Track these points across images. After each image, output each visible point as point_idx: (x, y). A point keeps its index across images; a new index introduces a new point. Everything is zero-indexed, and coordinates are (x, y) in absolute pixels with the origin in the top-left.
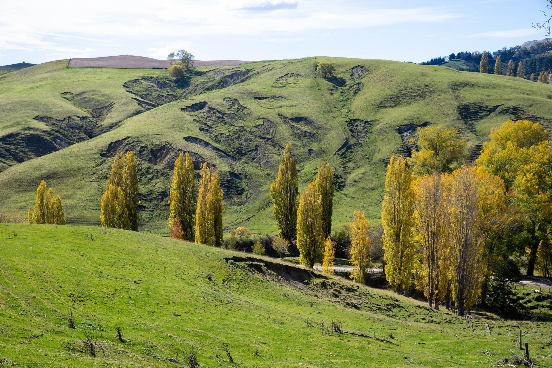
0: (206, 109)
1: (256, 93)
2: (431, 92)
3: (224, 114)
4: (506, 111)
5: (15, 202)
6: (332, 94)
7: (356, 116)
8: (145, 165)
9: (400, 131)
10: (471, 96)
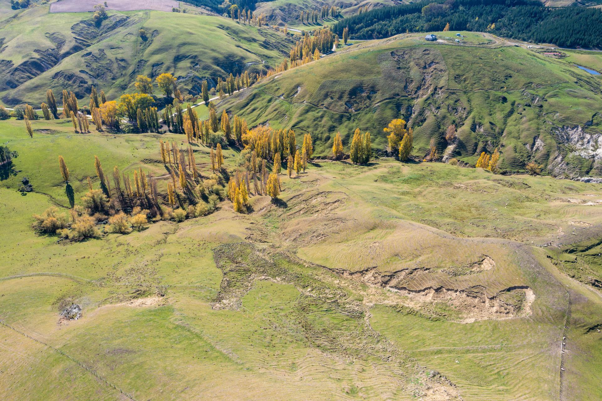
0: (91, 55)
1: (112, 46)
2: (170, 48)
3: (97, 58)
4: (192, 58)
5: (27, 96)
6: (140, 46)
7: (143, 58)
8: (66, 82)
9: (153, 66)
10: (183, 50)
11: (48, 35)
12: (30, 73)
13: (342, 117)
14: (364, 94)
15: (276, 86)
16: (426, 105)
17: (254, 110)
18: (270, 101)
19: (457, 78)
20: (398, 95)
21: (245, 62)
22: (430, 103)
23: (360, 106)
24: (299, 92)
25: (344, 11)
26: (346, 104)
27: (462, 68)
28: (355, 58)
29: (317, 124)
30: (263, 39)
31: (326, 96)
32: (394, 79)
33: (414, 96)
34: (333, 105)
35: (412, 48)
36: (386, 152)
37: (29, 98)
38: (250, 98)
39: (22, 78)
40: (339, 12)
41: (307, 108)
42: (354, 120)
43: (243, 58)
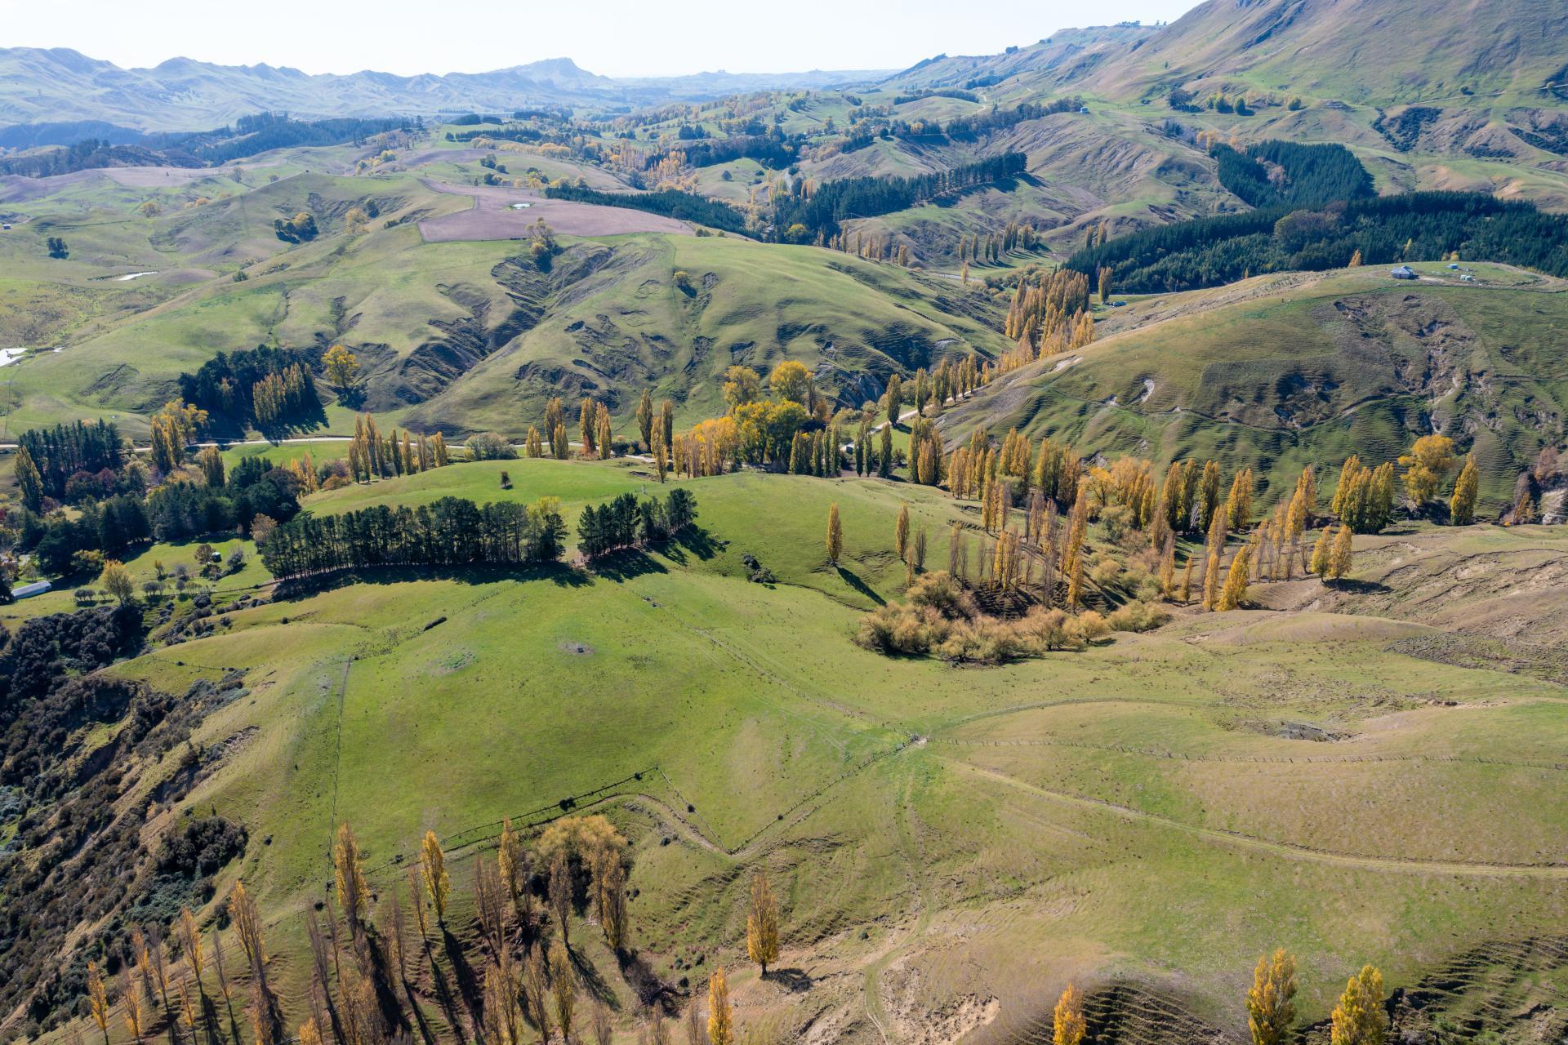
0: (585, 329)
1: (622, 308)
2: (761, 311)
3: (598, 334)
4: (814, 330)
6: (685, 307)
7: (702, 333)
8: (549, 386)
9: (732, 349)
10: (792, 315)
11: (442, 289)
12: (437, 370)
13: (1278, 438)
14: (1311, 390)
15: (1086, 378)
16: (1462, 410)
17: (1050, 432)
18: (1083, 411)
19: (1506, 351)
20: (1390, 390)
21: (933, 338)
22: (1469, 406)
23: (1310, 416)
24: (1150, 391)
25: (1045, 235)
26: (1276, 411)
27: (1506, 331)
28: (1260, 316)
29: (1225, 455)
30: (935, 294)
31: (1225, 395)
32: (1365, 358)
33: (1423, 392)
34: (1248, 414)
35: (1377, 294)
36: (1406, 509)
37: (478, 422)
38: (1031, 406)
39: (425, 381)
40: (1038, 238)
41: (1190, 422)
42: (1306, 446)
43: (924, 330)
